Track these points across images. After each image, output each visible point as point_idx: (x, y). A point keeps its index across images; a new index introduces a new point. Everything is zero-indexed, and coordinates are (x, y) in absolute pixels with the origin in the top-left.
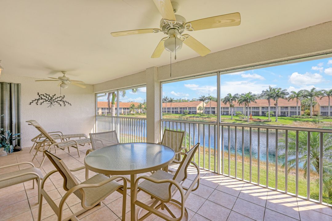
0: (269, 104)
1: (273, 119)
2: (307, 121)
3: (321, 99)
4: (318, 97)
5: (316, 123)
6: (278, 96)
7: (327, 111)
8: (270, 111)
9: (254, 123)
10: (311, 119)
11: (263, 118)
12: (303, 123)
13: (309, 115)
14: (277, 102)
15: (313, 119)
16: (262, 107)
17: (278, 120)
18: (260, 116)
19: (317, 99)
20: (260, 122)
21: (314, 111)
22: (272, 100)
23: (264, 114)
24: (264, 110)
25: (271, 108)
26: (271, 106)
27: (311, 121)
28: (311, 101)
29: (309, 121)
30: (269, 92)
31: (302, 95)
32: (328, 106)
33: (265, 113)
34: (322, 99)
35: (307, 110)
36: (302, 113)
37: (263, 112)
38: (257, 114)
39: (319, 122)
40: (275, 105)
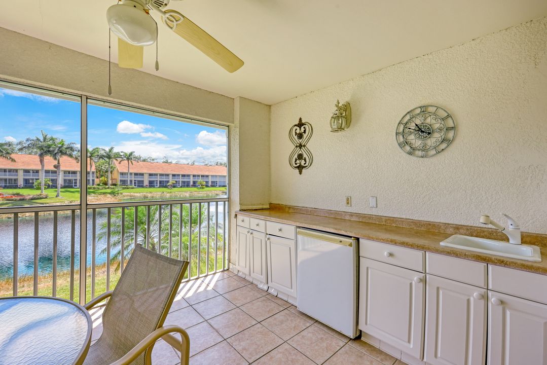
0: (43, 166)
1: (51, 193)
2: (104, 193)
3: (120, 163)
4: (117, 160)
5: (115, 195)
6: (61, 152)
7: (126, 179)
8: (43, 178)
9: (7, 204)
10: (109, 191)
11: (28, 193)
12: (100, 197)
13: (106, 184)
14: (59, 163)
15: (111, 190)
16: (24, 170)
17: (61, 194)
18: (20, 188)
19: (115, 163)
20: (23, 200)
21: (112, 179)
22: (48, 159)
23: (28, 184)
24: (30, 176)
25: (47, 172)
26: (46, 168)
27: (109, 193)
28: (109, 165)
29: (107, 193)
30: (41, 142)
31: (98, 155)
32: (127, 173)
33: (31, 181)
34: (122, 162)
35: (103, 178)
36: (97, 181)
37: (26, 181)
38: (12, 184)
39: (118, 193)
40: (55, 167)
